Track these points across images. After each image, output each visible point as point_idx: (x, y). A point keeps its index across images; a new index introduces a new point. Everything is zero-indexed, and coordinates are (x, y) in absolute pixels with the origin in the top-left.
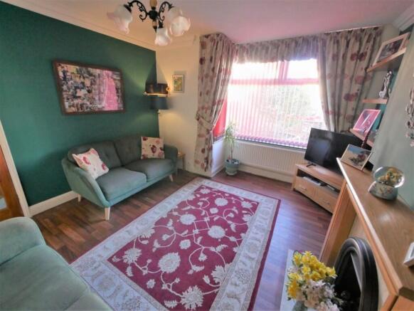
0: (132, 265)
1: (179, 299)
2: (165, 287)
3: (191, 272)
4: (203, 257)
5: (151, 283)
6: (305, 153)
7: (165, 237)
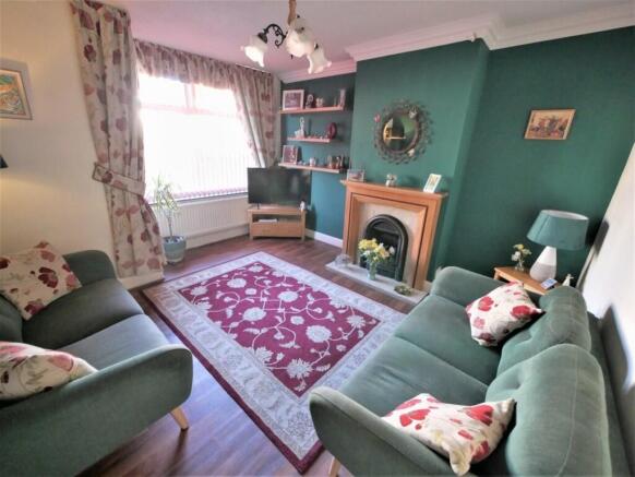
0: (314, 367)
1: (357, 329)
2: (345, 338)
3: (333, 320)
4: (319, 310)
5: (340, 348)
6: (247, 196)
7: (279, 336)
